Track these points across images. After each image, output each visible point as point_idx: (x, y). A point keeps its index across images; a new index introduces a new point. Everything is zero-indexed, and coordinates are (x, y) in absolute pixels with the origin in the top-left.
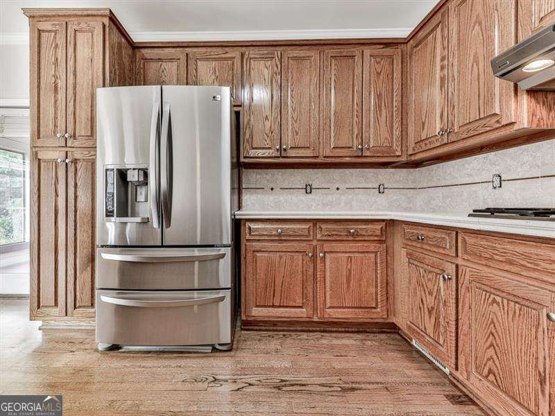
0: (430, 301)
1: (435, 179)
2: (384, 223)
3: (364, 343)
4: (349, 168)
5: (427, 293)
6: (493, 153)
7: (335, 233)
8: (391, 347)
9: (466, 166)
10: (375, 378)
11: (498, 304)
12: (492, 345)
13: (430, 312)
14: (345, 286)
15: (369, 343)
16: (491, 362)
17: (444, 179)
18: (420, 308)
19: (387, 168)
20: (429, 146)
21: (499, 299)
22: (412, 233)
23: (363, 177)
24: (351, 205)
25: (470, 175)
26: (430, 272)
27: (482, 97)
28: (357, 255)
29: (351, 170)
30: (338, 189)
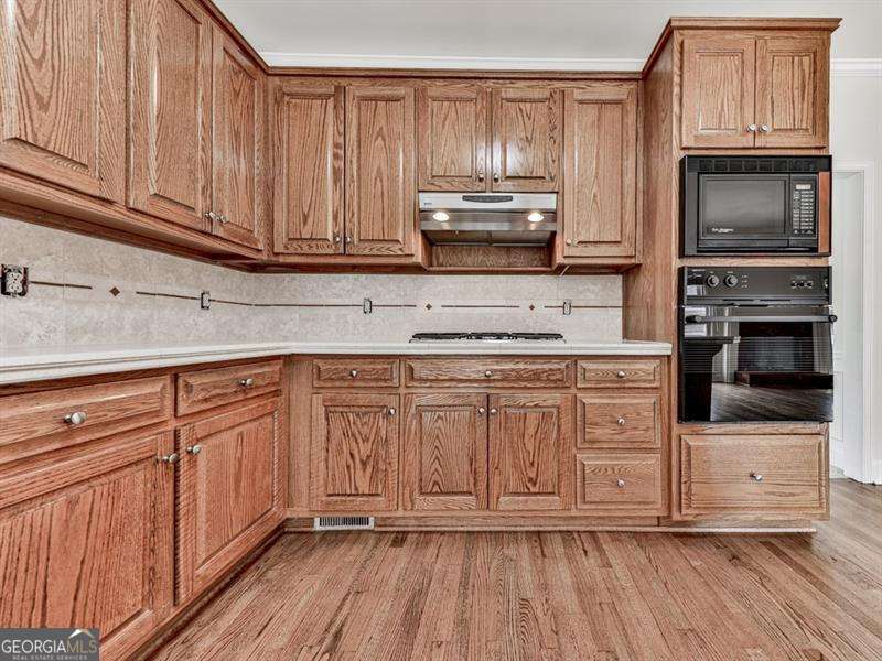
0: (364, 450)
1: (287, 294)
2: (282, 361)
3: (267, 581)
4: (145, 247)
5: (360, 440)
6: (364, 276)
7: (218, 391)
8: (302, 553)
9: (335, 284)
10: (336, 598)
11: (442, 418)
12: (437, 458)
13: (364, 464)
14: (233, 495)
15: (271, 574)
16: (436, 476)
17: (303, 295)
18: (348, 467)
19: (215, 263)
20: (315, 251)
21: (442, 414)
22: (336, 369)
23: (173, 272)
24: (149, 333)
25: (340, 296)
26: (366, 413)
27: (386, 218)
28: (249, 425)
29: (149, 253)
30: (115, 292)
